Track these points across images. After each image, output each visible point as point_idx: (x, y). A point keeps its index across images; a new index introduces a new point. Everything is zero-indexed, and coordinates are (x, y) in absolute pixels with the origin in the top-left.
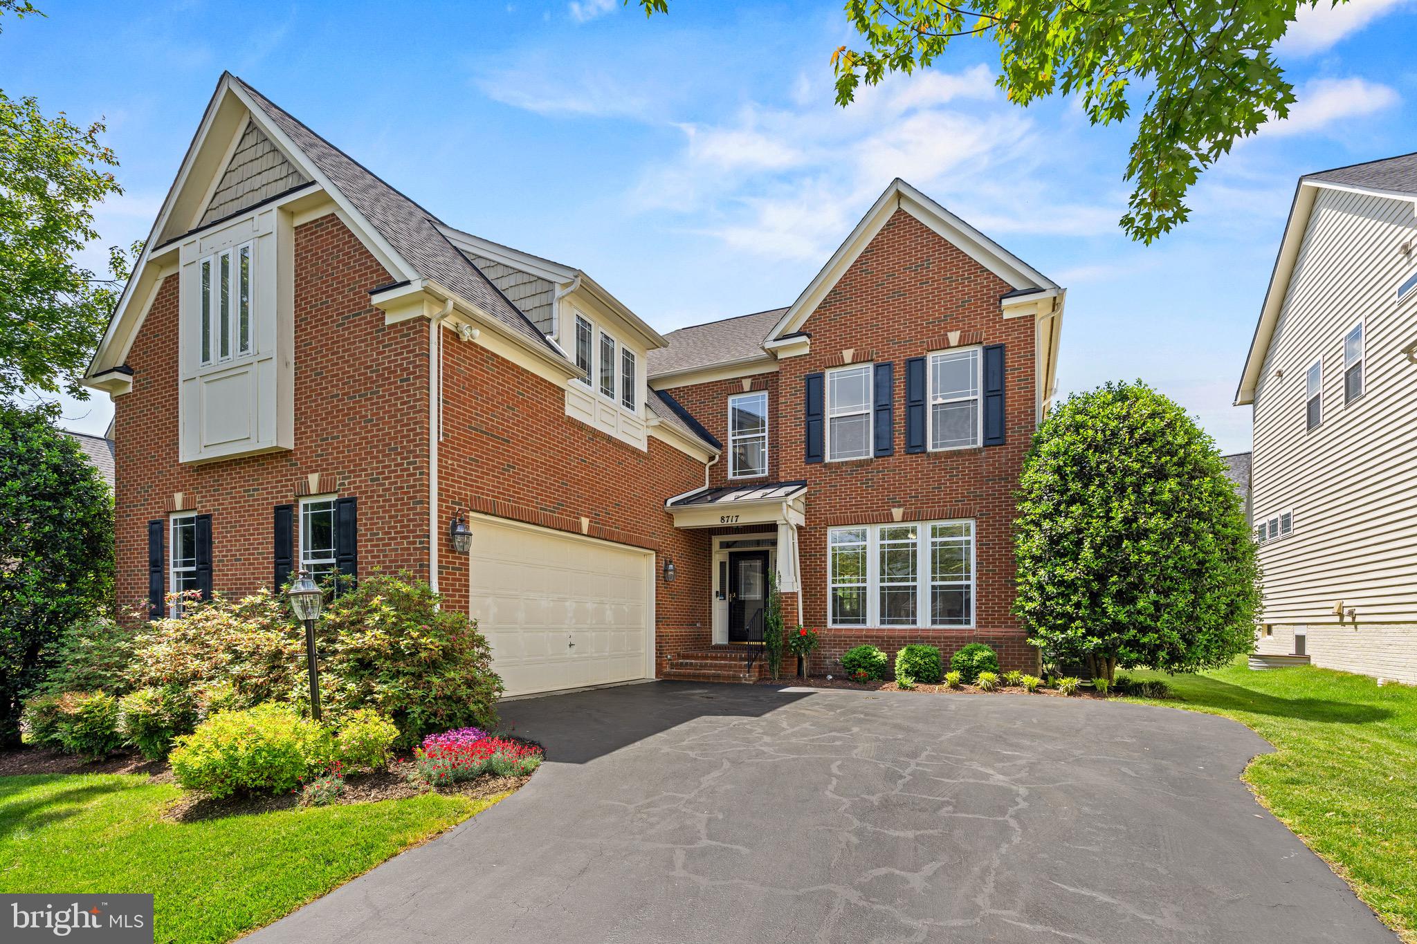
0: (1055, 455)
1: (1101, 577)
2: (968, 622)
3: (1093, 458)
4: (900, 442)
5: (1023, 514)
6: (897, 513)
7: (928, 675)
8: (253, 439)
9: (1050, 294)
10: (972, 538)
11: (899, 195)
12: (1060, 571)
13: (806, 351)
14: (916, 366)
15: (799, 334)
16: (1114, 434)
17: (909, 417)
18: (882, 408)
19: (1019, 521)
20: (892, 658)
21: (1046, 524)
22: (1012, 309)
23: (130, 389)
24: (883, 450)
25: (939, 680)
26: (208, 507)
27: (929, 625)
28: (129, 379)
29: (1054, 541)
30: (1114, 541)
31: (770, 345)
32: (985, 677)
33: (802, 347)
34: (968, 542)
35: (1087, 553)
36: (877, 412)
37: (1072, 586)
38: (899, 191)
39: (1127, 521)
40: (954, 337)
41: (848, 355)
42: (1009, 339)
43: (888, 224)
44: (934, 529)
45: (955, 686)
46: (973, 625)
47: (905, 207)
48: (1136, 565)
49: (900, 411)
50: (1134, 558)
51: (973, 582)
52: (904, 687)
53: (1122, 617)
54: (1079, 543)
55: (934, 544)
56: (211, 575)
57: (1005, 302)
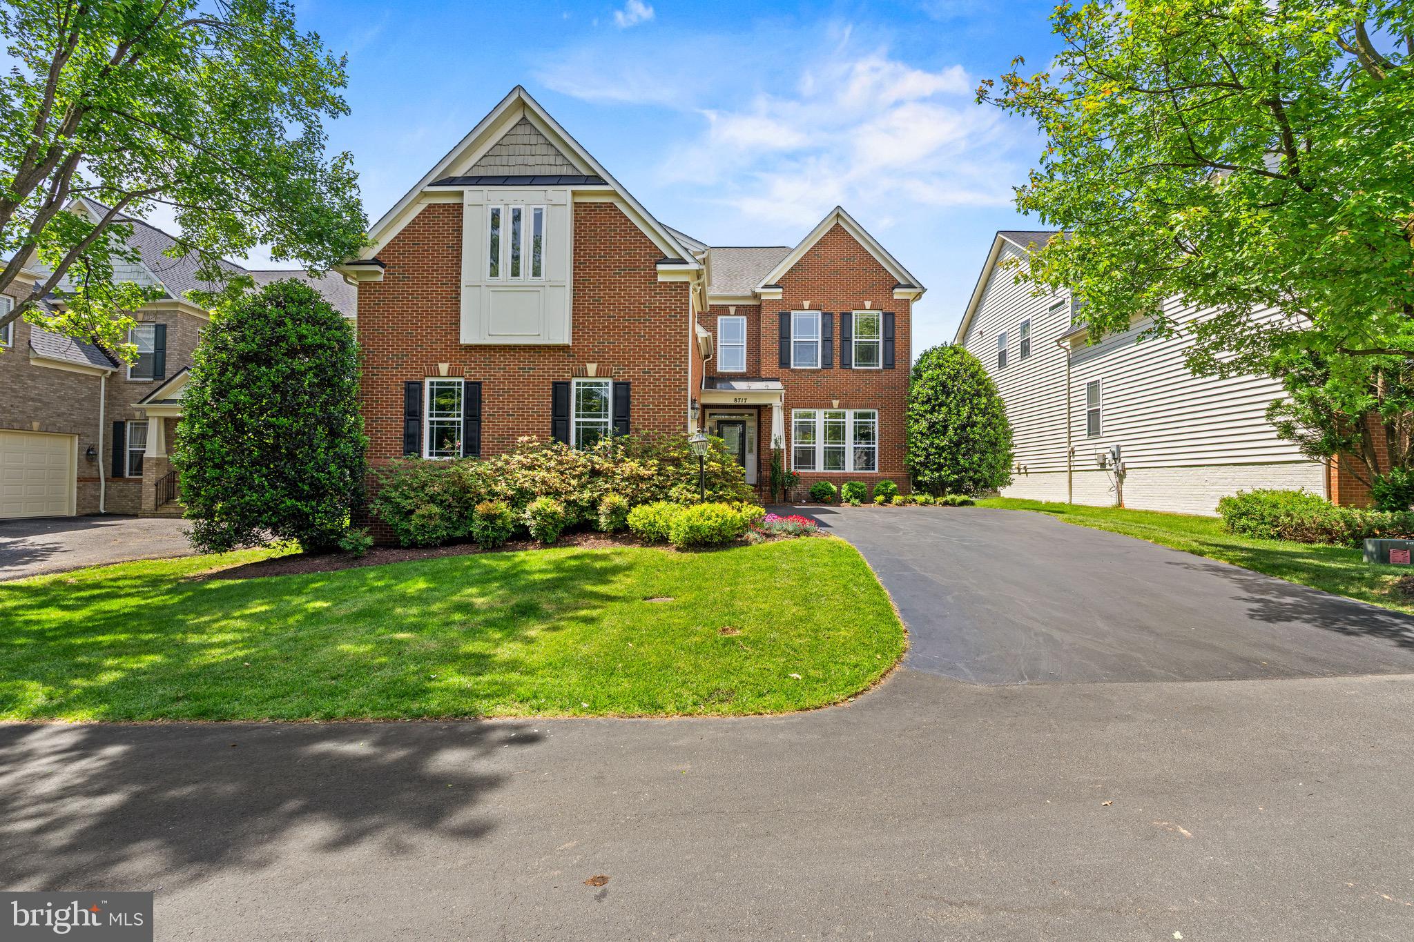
0: (932, 379)
1: (958, 444)
2: (873, 469)
3: (950, 383)
4: (837, 361)
5: (913, 410)
6: (836, 403)
7: (866, 498)
8: (542, 337)
9: (918, 290)
10: (876, 420)
11: (838, 215)
12: (937, 441)
13: (780, 297)
14: (846, 317)
15: (776, 286)
16: (958, 372)
17: (842, 347)
18: (827, 340)
19: (910, 413)
20: (840, 488)
21: (928, 416)
22: (899, 294)
23: (381, 278)
24: (827, 365)
25: (872, 501)
26: (478, 376)
27: (852, 470)
28: (382, 270)
29: (932, 425)
30: (963, 427)
31: (758, 290)
32: (897, 499)
33: (777, 294)
34: (874, 423)
35: (951, 432)
36: (823, 341)
37: (943, 449)
38: (838, 213)
39: (969, 417)
40: (868, 304)
41: (806, 304)
42: (897, 310)
43: (831, 230)
44: (855, 414)
45: (881, 504)
46: (877, 470)
47: (841, 223)
48: (972, 440)
49: (837, 343)
50: (972, 436)
51: (876, 446)
52: (853, 505)
53: (967, 465)
54: (946, 427)
55: (855, 423)
56: (480, 425)
57: (897, 290)
